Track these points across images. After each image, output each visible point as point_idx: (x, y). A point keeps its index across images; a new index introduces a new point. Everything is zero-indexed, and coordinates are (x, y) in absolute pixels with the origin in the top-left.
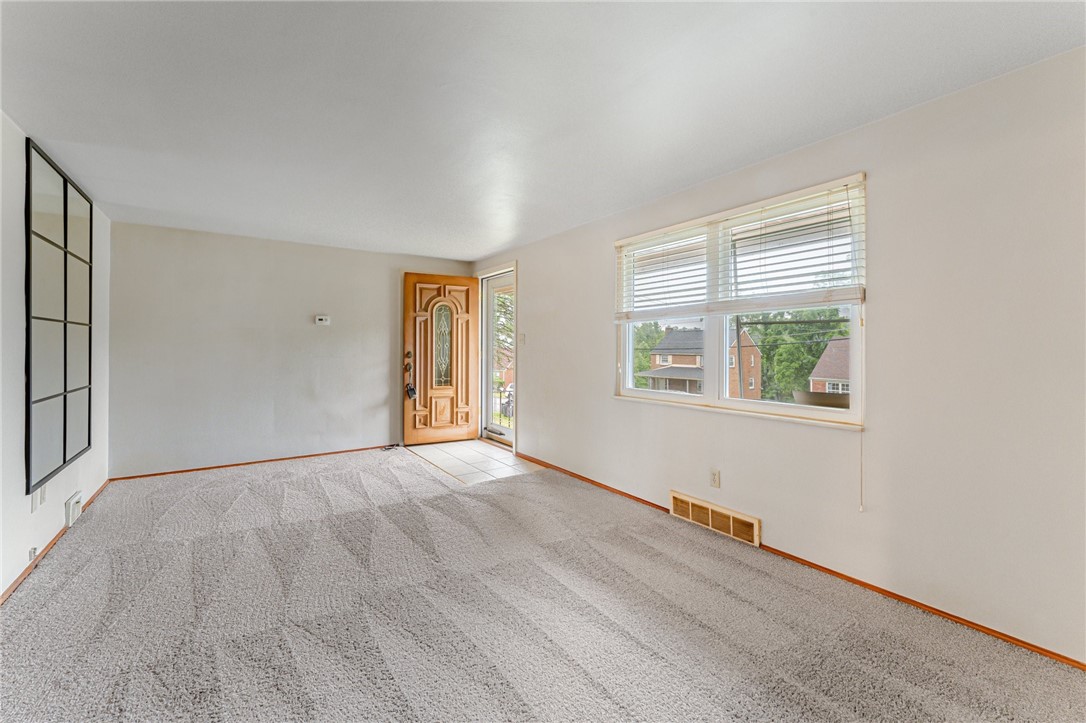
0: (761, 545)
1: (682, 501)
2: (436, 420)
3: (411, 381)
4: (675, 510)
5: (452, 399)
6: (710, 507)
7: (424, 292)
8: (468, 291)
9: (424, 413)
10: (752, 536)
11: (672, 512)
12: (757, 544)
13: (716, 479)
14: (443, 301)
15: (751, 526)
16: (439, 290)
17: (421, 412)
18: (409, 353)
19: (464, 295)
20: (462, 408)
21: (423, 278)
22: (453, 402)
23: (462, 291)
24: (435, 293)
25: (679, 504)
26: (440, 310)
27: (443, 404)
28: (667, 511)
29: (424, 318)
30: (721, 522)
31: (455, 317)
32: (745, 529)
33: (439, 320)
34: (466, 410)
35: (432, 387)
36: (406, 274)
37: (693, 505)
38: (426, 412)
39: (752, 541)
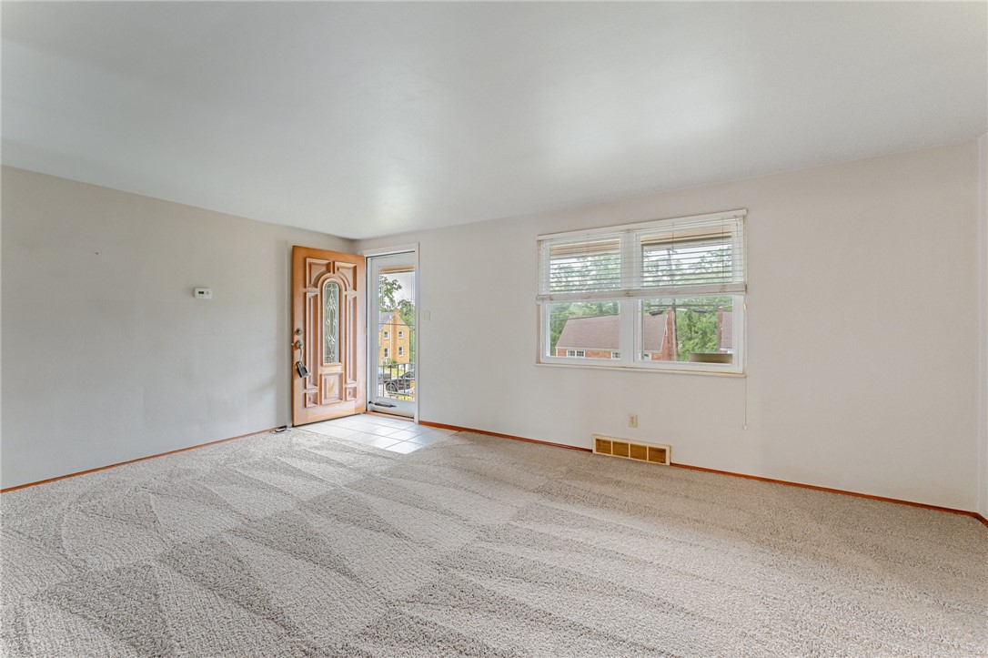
0: (671, 464)
1: (604, 442)
2: (325, 398)
3: (302, 360)
4: (598, 450)
5: (341, 375)
6: (629, 443)
7: (313, 267)
8: (355, 268)
9: (314, 391)
10: (665, 459)
11: (594, 451)
12: (668, 463)
13: (633, 421)
14: (332, 278)
15: (664, 451)
16: (328, 265)
17: (312, 390)
18: (298, 331)
19: (351, 272)
20: (350, 384)
21: (312, 252)
22: (342, 378)
23: (349, 268)
24: (324, 269)
25: (602, 443)
26: (329, 286)
27: (332, 381)
28: (591, 451)
29: (314, 294)
30: (639, 452)
31: (344, 293)
32: (659, 454)
33: (328, 296)
34: (353, 386)
35: (322, 365)
36: (294, 247)
37: (614, 443)
38: (316, 390)
39: (665, 462)
